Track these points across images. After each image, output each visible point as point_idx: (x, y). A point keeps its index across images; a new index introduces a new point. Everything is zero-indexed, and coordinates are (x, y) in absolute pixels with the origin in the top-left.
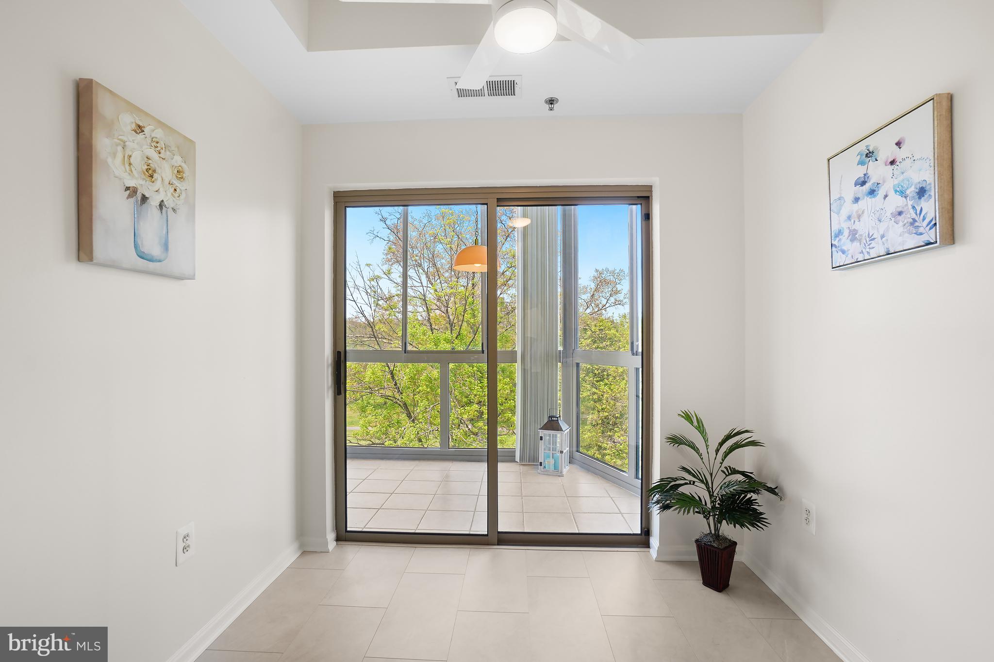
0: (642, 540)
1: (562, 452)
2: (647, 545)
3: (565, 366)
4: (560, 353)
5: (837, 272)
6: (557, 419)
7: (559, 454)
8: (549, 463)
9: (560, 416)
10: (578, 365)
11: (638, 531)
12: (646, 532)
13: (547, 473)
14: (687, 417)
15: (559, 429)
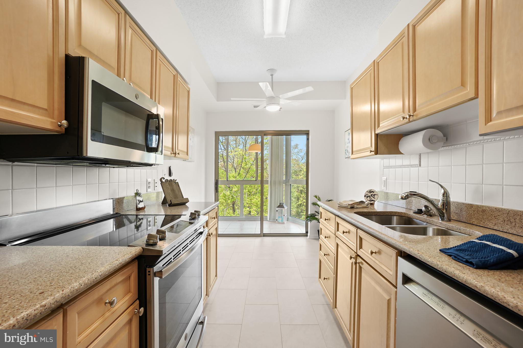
0: (306, 235)
1: (284, 215)
2: (307, 236)
3: (286, 185)
4: (284, 181)
5: (347, 159)
6: (282, 204)
7: (283, 216)
8: (280, 220)
9: (284, 203)
10: (290, 185)
11: (305, 232)
12: (307, 232)
13: (279, 223)
14: (316, 197)
15: (283, 207)
